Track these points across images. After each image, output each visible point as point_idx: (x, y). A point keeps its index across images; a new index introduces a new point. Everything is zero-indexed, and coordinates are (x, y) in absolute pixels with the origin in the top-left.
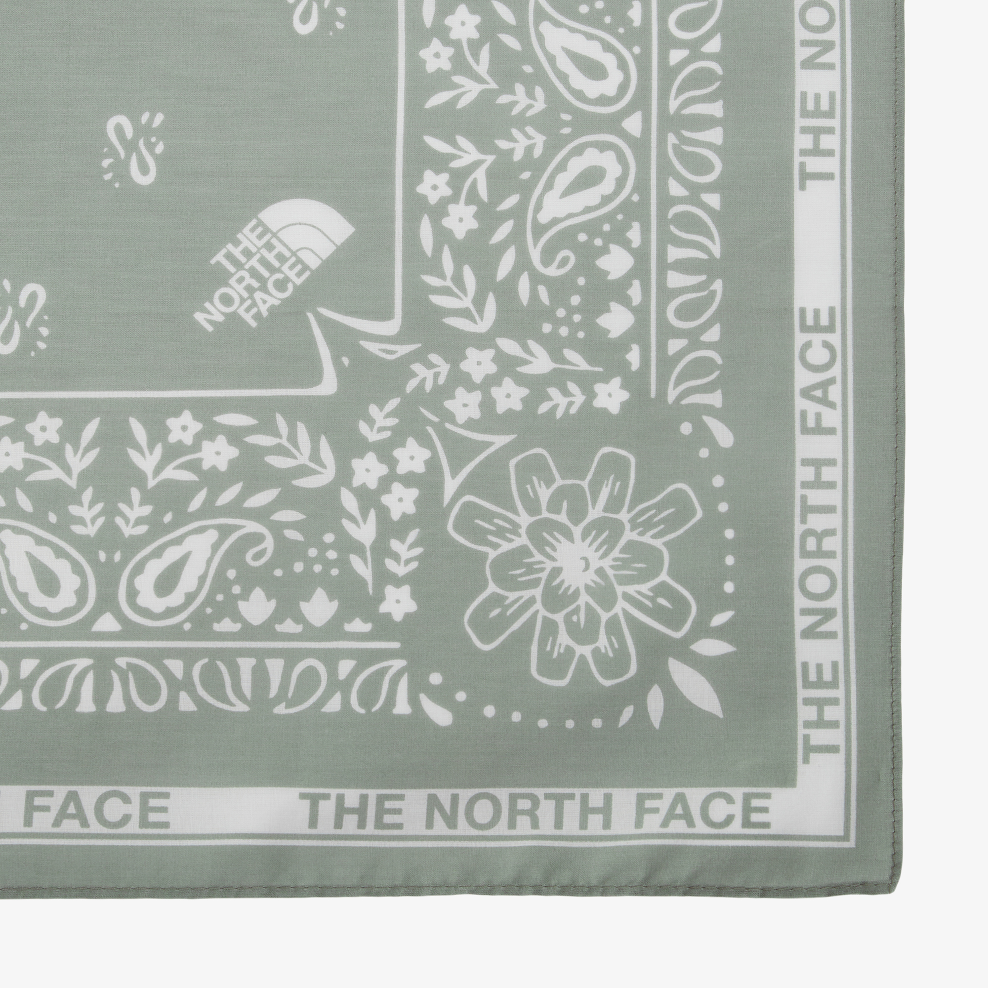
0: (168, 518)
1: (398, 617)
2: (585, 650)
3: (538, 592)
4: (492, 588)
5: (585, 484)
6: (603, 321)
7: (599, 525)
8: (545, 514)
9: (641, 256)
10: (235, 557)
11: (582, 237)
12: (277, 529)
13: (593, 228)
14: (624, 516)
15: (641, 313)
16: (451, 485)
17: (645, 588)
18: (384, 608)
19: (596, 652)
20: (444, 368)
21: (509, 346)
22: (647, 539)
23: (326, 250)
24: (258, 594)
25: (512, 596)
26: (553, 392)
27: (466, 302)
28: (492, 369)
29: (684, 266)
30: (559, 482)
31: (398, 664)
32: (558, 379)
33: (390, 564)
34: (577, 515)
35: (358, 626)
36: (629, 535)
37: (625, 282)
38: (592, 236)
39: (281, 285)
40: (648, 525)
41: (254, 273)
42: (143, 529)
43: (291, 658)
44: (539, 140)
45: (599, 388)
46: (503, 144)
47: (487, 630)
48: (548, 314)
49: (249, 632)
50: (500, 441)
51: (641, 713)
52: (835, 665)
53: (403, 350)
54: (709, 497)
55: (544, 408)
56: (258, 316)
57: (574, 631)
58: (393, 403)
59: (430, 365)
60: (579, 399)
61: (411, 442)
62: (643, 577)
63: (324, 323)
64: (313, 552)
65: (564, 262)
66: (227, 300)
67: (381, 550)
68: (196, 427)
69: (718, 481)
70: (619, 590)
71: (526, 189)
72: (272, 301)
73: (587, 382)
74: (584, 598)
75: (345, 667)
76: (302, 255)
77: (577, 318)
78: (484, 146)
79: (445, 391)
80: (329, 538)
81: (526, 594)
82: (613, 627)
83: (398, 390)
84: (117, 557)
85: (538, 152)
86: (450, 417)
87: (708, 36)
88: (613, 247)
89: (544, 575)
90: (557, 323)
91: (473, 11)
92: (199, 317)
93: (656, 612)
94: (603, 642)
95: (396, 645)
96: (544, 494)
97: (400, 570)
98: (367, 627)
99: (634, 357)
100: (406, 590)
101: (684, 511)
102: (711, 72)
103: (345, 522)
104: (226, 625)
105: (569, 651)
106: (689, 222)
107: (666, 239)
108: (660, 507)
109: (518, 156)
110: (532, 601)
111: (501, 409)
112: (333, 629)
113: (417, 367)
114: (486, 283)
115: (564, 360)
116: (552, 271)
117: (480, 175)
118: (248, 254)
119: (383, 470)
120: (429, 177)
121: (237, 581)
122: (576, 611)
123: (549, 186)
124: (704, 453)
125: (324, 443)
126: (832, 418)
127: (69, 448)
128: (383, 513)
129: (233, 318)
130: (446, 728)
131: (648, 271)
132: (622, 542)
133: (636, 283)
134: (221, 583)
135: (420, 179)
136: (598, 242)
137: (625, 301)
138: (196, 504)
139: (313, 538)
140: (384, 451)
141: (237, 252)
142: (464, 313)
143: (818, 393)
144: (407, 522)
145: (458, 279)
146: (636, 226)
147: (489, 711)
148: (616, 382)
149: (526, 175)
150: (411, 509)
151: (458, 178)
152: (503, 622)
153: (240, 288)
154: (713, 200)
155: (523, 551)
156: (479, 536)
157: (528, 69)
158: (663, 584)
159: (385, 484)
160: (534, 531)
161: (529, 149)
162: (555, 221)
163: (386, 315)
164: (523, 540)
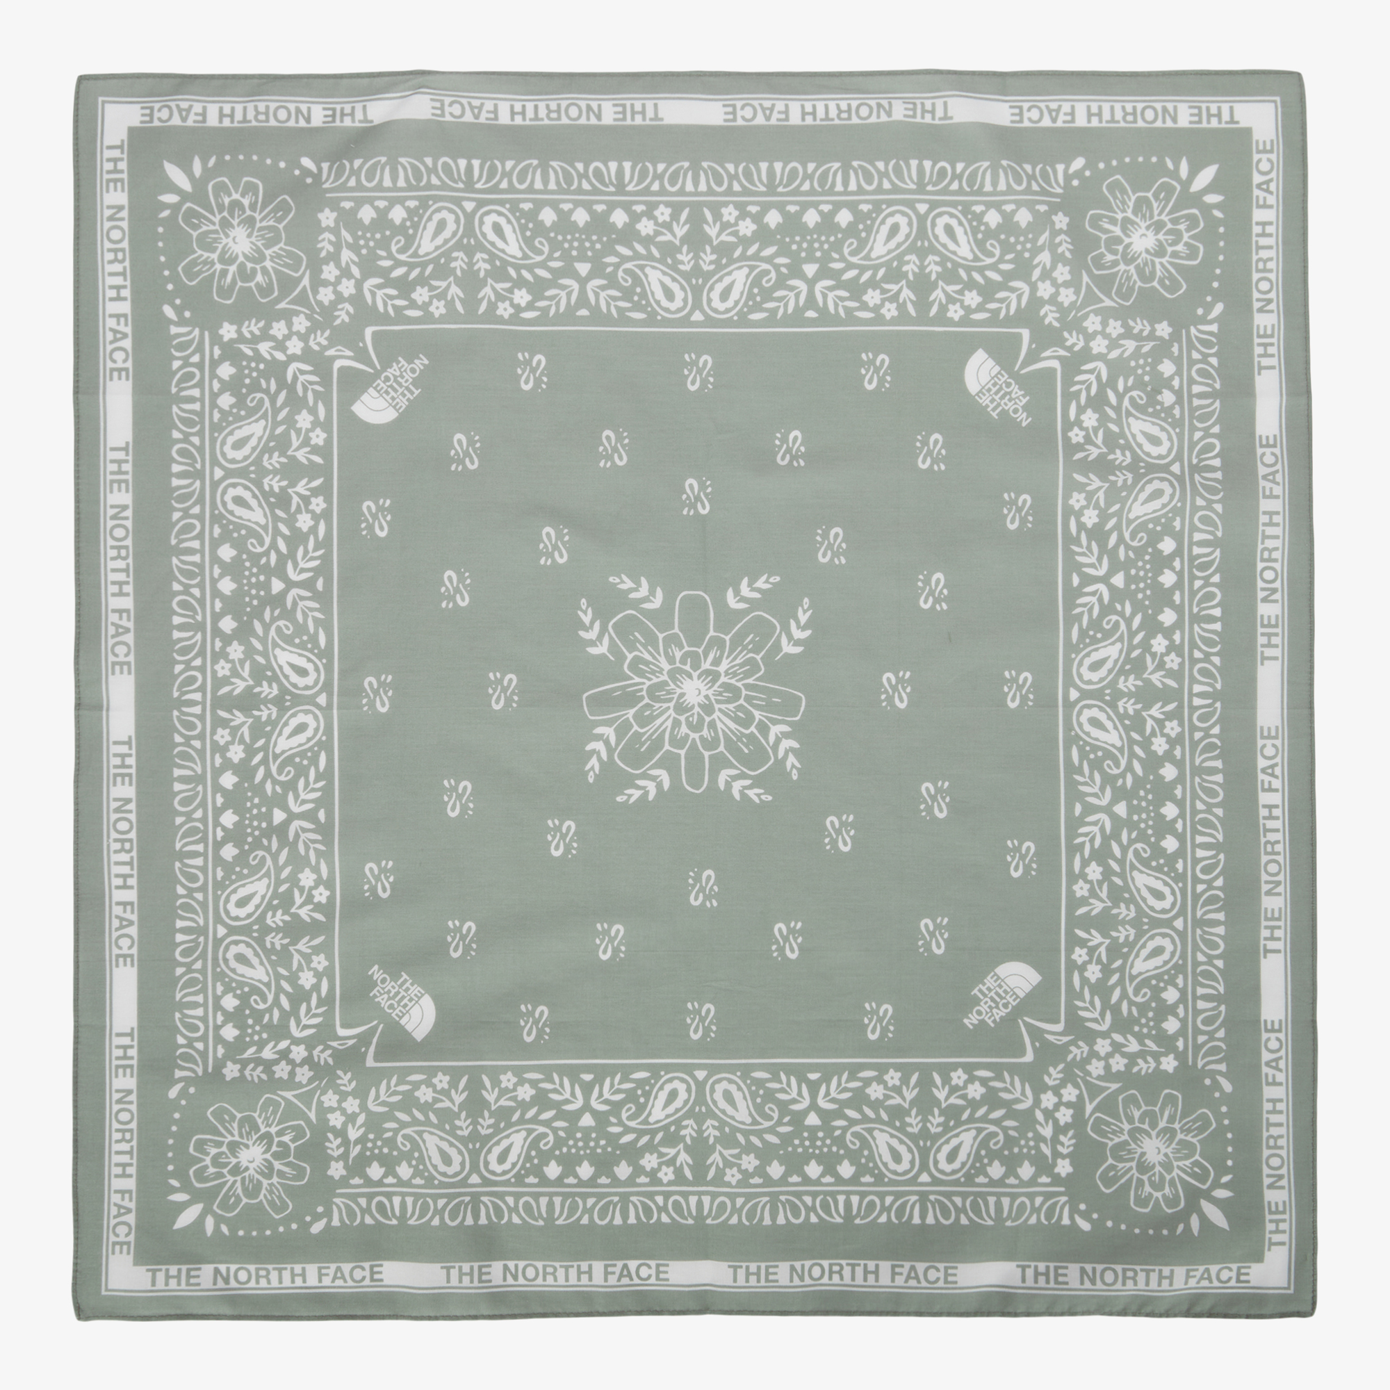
0: (952, 1123)
1: (1063, 1175)
2: (1158, 1195)
3: (1134, 1164)
4: (1110, 1161)
5: (1157, 1109)
6: (1165, 1025)
7: (1165, 1131)
8: (1137, 1124)
9: (1183, 992)
10: (984, 1144)
11: (1154, 982)
12: (1005, 1129)
13: (1159, 977)
14: (1177, 1126)
15: (1184, 1021)
16: (1089, 1108)
17: (1187, 1163)
18: (1056, 1170)
19: (1164, 1195)
20: (1086, 1049)
21: (1118, 1038)
22: (1189, 1138)
23: (1028, 988)
24: (996, 1163)
25: (1121, 1165)
26: (1140, 1061)
27: (1096, 1015)
28: (1109, 1049)
29: (1206, 998)
30: (1144, 1108)
31: (1064, 1199)
32: (1142, 1054)
33: (1060, 1148)
34: (1153, 1125)
35: (1044, 1179)
36: (1180, 1136)
37: (1175, 1005)
38: (1159, 981)
39: (1005, 1006)
40: (1189, 1131)
41: (992, 999)
42: (940, 1129)
43: (1014, 1197)
44: (1132, 932)
45: (1163, 1059)
46: (1114, 934)
47: (1108, 1182)
48: (1137, 1022)
49: (992, 1183)
50: (1114, 1086)
51: (1188, 1228)
52: (1284, 1202)
53: (1065, 1039)
54: (1219, 1117)
55: (1135, 1070)
56: (994, 1021)
57: (1152, 1184)
58: (1061, 1067)
59: (1079, 1047)
60: (1153, 1065)
61: (1069, 1086)
62: (1187, 1157)
63: (1026, 1024)
64: (1023, 1142)
65: (1145, 995)
66: (979, 1013)
67: (1055, 1141)
68: (965, 1077)
69: (1224, 1109)
70: (1175, 1164)
71: (1125, 957)
72: (1001, 1014)
73: (1156, 1056)
74: (1158, 1168)
75: (1038, 1200)
76: (1016, 990)
77: (1152, 1024)
78: (1105, 935)
79: (1086, 1061)
80: (1030, 1135)
81: (1128, 1165)
82: (1172, 1182)
83: (1064, 1060)
84: (929, 1144)
85: (1131, 938)
86: (1089, 1074)
87: (1216, 878)
88: (1169, 987)
89: (1137, 1156)
90: (1142, 1026)
91: (1099, 865)
92: (966, 1021)
93: (1194, 1175)
94: (1167, 1190)
95: (1062, 1189)
96: (1137, 1114)
97: (1065, 1151)
98: (1048, 1180)
99: (1180, 1044)
100: (1067, 1161)
101: (1207, 1123)
102: (1218, 896)
103: (1038, 1127)
104: (981, 1179)
105: (1151, 1195)
106: (1207, 975)
107: (1196, 983)
108: (1194, 1121)
109: (1121, 940)
110: (1131, 1168)
111: (1114, 1070)
112: (1033, 1181)
113: (1072, 1048)
114: (1106, 1005)
115: (1145, 1045)
116: (1139, 999)
117: (1103, 949)
118: (989, 989)
119: (1056, 1100)
120: (1078, 950)
121: (986, 1156)
122: (1154, 1175)
123: (1137, 956)
124: (1217, 1095)
125: (1027, 1086)
126: (1281, 1077)
127: (904, 1088)
128: (1056, 1121)
129: (982, 1022)
130: (1087, 1232)
131: (1187, 1000)
132: (1176, 1140)
133: (1181, 1006)
134: (978, 1157)
135: (1073, 952)
136: (1162, 985)
137: (1176, 1015)
138: (965, 1116)
139: (1023, 1135)
140: (1056, 1091)
141: (984, 989)
142: (1095, 1020)
143: (1274, 1064)
144: (1067, 1127)
145: (1092, 1003)
146: (1181, 976)
147: (1109, 1224)
148: (1172, 1056)
149: (1125, 950)
150: (1069, 1120)
151: (1092, 951)
152: (1116, 1179)
153: (986, 1007)
154: (1220, 963)
155: (1126, 1143)
156: (1103, 1134)
157: (1127, 895)
158: (1197, 1161)
159: (1057, 1107)
160: (1132, 1133)
161: (1127, 937)
162: (1140, 974)
163: (1057, 1021)
164: (1126, 1137)
